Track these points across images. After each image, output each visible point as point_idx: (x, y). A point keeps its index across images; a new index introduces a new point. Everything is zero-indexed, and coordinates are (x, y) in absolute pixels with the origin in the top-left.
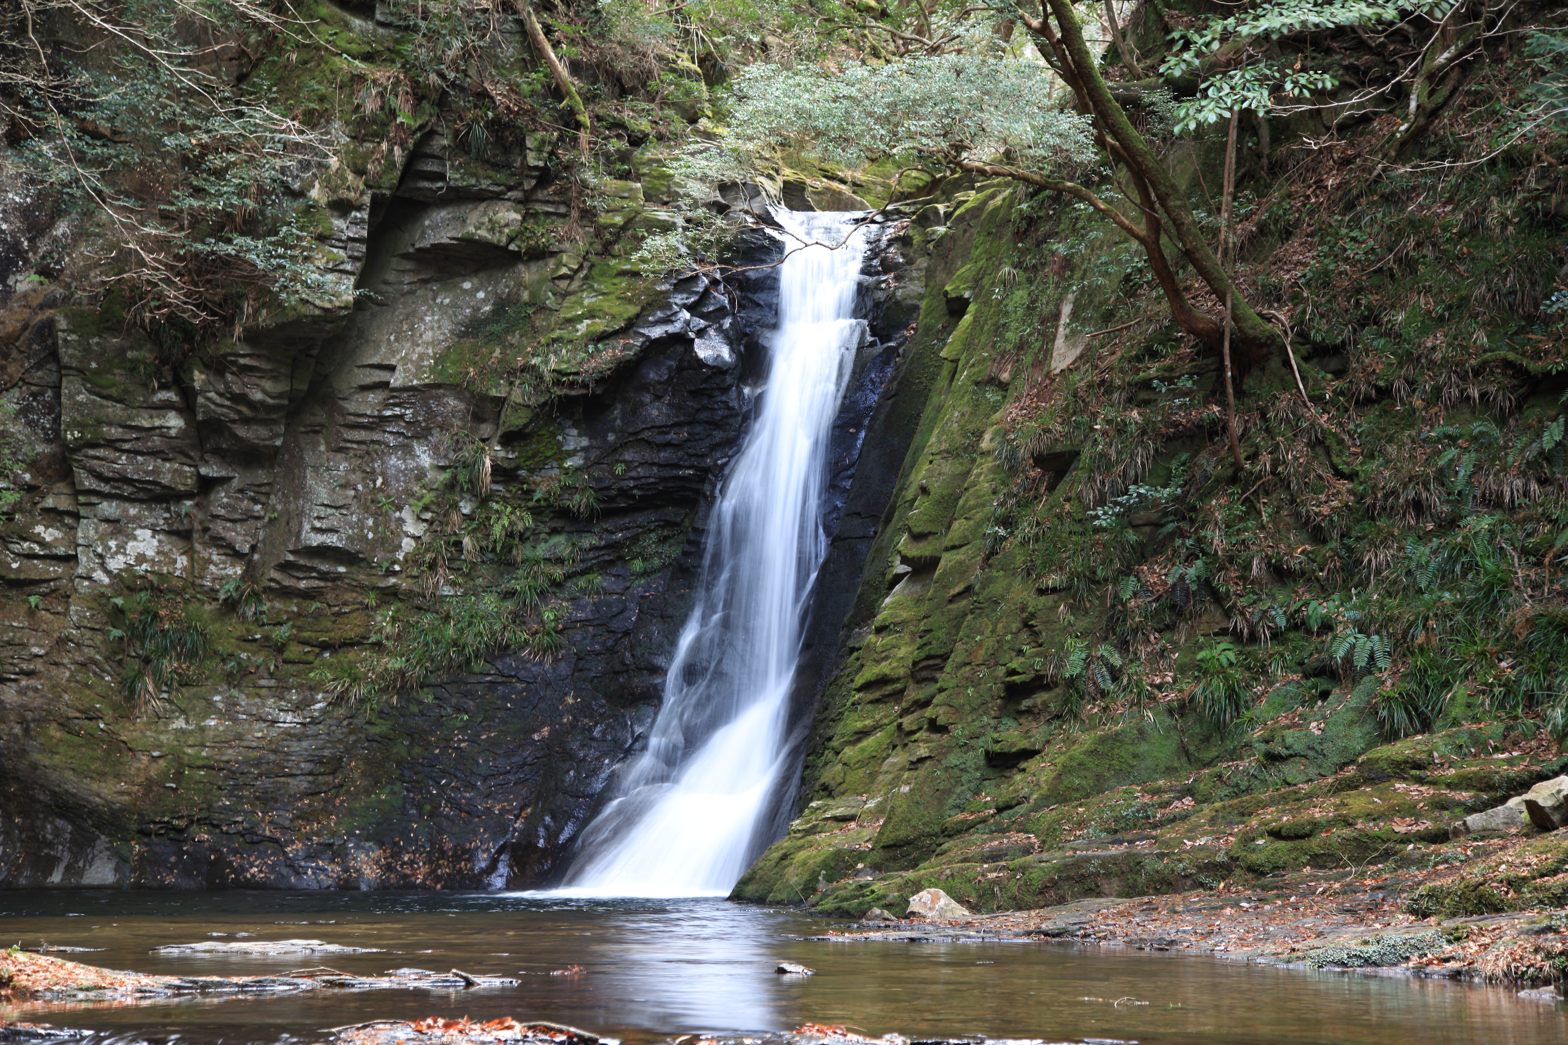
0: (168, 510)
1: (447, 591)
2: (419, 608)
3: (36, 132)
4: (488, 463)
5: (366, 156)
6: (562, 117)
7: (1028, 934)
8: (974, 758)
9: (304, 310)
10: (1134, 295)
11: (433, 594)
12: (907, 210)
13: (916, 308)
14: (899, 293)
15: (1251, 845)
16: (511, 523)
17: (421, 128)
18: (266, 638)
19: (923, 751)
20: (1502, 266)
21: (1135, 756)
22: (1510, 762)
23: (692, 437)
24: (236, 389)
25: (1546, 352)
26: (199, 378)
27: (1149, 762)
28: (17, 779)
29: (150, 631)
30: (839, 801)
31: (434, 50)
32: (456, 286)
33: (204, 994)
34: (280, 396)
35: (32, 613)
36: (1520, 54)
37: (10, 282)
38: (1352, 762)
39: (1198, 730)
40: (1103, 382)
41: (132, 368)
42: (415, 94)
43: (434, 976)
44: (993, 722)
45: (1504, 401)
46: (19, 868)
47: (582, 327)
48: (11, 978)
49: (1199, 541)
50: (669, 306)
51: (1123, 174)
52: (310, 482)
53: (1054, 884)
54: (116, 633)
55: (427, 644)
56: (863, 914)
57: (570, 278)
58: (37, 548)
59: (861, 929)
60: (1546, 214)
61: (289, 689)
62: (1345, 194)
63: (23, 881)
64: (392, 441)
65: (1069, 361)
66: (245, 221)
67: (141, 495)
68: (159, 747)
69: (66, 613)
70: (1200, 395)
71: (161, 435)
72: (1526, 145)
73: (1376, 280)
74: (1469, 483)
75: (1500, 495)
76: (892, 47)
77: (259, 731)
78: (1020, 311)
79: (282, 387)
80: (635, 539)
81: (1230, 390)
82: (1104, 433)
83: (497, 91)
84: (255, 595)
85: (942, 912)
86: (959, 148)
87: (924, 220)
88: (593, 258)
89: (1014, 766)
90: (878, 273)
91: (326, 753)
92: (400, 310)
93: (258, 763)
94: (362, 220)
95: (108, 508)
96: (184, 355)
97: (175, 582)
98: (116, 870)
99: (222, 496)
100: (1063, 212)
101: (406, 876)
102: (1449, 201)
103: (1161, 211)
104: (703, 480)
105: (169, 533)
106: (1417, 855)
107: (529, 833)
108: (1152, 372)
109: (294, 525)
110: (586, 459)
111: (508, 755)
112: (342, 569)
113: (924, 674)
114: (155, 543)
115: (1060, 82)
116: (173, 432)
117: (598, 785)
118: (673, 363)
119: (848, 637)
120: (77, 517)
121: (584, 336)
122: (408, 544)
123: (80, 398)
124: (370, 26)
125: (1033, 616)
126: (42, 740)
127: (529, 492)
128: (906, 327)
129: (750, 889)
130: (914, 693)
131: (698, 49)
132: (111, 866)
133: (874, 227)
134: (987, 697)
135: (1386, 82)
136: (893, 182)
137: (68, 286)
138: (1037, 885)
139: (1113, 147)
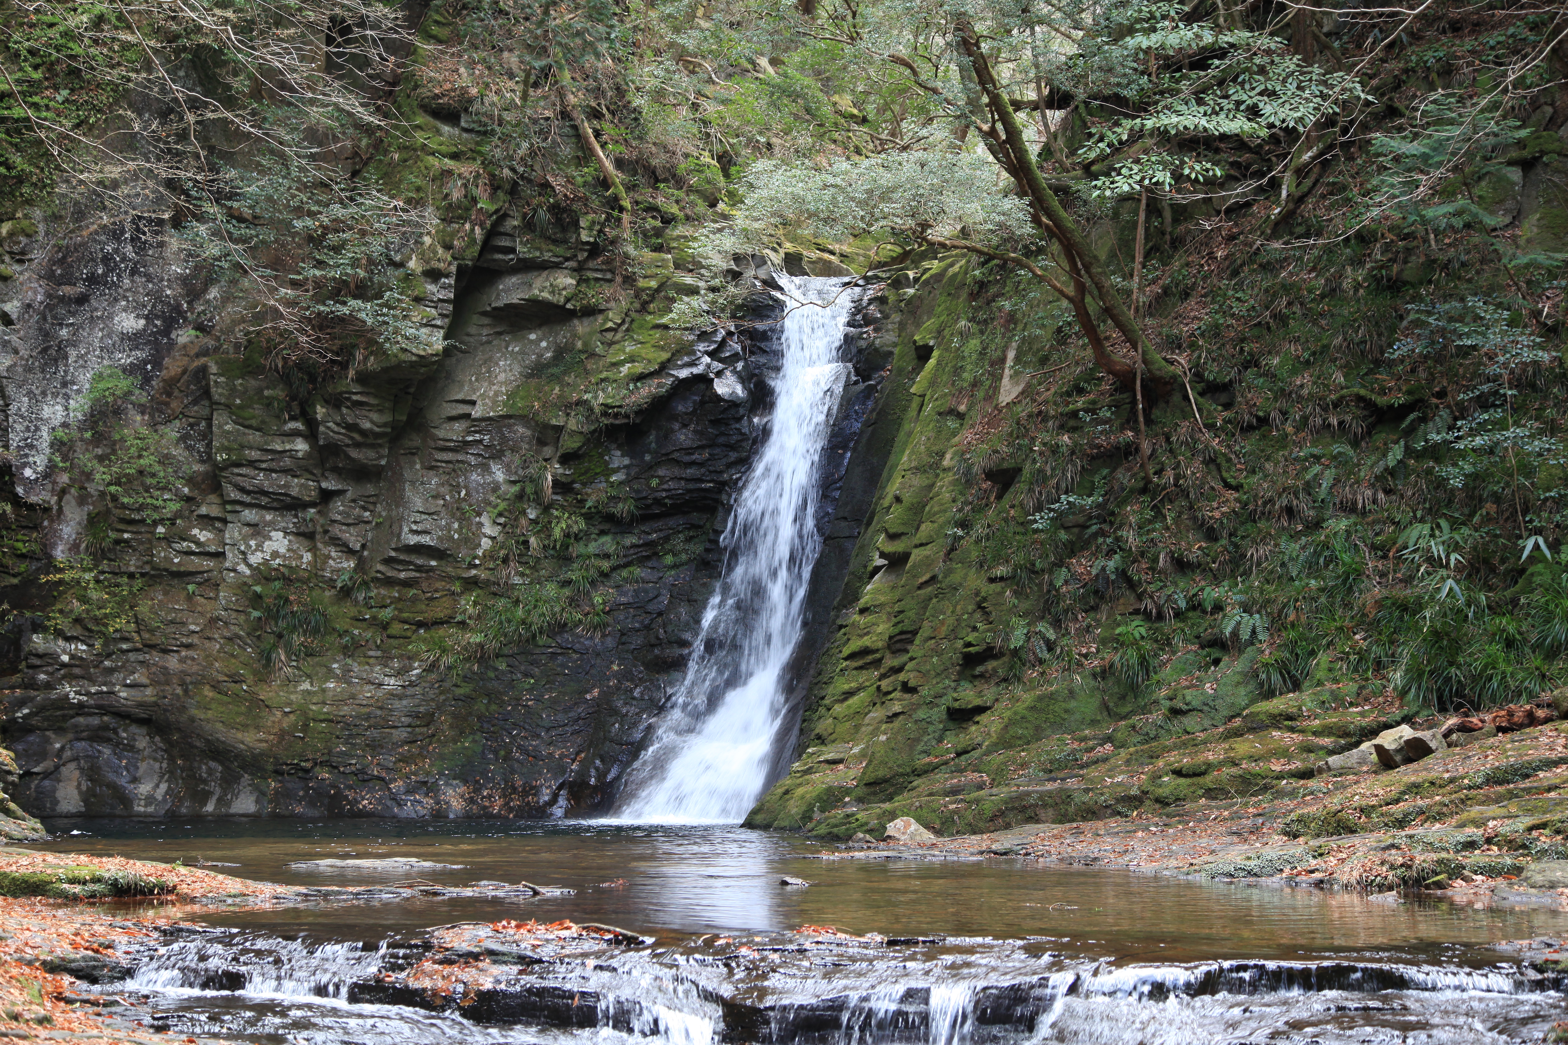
0: (296, 516)
1: (517, 580)
2: (495, 594)
3: (194, 216)
4: (550, 478)
5: (453, 235)
6: (608, 203)
7: (981, 853)
8: (938, 713)
9: (403, 357)
10: (1065, 343)
11: (506, 583)
12: (884, 275)
13: (891, 353)
14: (877, 342)
15: (1159, 781)
16: (568, 526)
17: (497, 211)
18: (374, 618)
19: (897, 708)
20: (1355, 321)
21: (1066, 711)
22: (1362, 714)
23: (712, 457)
24: (350, 420)
25: (1390, 389)
26: (320, 411)
27: (1078, 716)
28: (179, 730)
29: (282, 613)
30: (830, 747)
31: (507, 149)
32: (524, 338)
33: (326, 900)
34: (385, 425)
35: (190, 598)
36: (1368, 152)
37: (173, 336)
38: (1239, 715)
39: (1116, 690)
40: (1040, 412)
41: (268, 404)
42: (492, 185)
43: (508, 887)
44: (953, 684)
45: (1358, 428)
46: (181, 800)
47: (625, 369)
48: (175, 887)
49: (1118, 539)
50: (693, 352)
51: (1055, 247)
52: (408, 493)
53: (1002, 813)
54: (256, 614)
55: (501, 623)
56: (849, 838)
57: (614, 330)
58: (193, 547)
59: (848, 849)
60: (1389, 280)
61: (392, 659)
62: (1231, 263)
63: (184, 810)
64: (473, 460)
65: (1013, 395)
66: (357, 287)
67: (275, 504)
68: (289, 704)
69: (216, 598)
70: (1117, 423)
71: (291, 457)
72: (1373, 226)
73: (1256, 331)
74: (1330, 493)
75: (1355, 503)
76: (871, 146)
77: (368, 692)
78: (974, 357)
79: (387, 418)
80: (667, 539)
81: (1141, 419)
82: (1041, 453)
83: (557, 183)
84: (365, 583)
85: (912, 836)
86: (925, 226)
87: (898, 283)
88: (633, 315)
89: (970, 719)
90: (860, 326)
91: (422, 709)
92: (480, 357)
93: (368, 717)
94: (450, 285)
95: (249, 515)
96: (309, 393)
97: (301, 573)
98: (257, 802)
99: (338, 506)
100: (1008, 277)
101: (485, 807)
102: (1313, 269)
103: (1086, 276)
104: (720, 492)
105: (298, 534)
106: (1289, 788)
107: (583, 774)
108: (1080, 404)
109: (395, 528)
110: (627, 474)
111: (566, 711)
112: (433, 563)
113: (898, 646)
114: (286, 542)
115: (1005, 174)
116: (300, 454)
117: (638, 735)
118: (697, 398)
119: (837, 617)
120: (225, 521)
121: (626, 376)
122: (486, 543)
123: (228, 427)
124: (457, 131)
125: (985, 599)
126: (197, 698)
127: (582, 502)
128: (883, 368)
129: (759, 819)
130: (891, 662)
131: (717, 148)
132: (253, 798)
133: (857, 290)
134: (948, 664)
135: (1263, 175)
136: (872, 253)
137: (218, 339)
138: (988, 814)
139: (1047, 226)
